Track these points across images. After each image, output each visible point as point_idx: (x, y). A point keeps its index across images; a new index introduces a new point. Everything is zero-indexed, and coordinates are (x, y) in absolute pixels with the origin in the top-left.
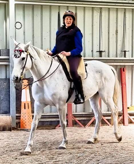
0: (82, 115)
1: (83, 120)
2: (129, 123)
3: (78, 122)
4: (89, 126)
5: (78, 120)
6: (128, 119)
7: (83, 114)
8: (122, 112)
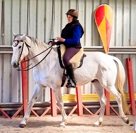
0: (8, 106)
1: (9, 111)
2: (58, 114)
3: (4, 112)
4: (15, 117)
5: (4, 111)
6: (57, 110)
7: (10, 105)
8: (50, 102)
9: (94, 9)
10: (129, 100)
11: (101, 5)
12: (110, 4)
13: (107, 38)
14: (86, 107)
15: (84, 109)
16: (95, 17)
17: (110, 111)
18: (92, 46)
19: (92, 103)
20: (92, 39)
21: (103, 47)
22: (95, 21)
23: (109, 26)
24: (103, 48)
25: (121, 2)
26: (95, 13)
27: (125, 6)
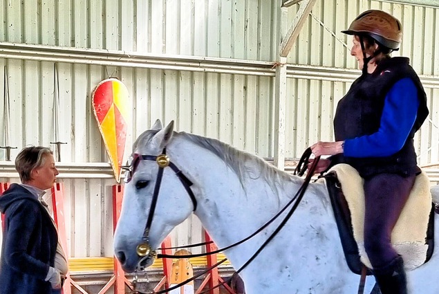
9: (92, 88)
10: (162, 269)
11: (105, 81)
12: (123, 79)
13: (118, 147)
14: (77, 284)
15: (73, 287)
16: (93, 104)
17: (125, 289)
18: (89, 161)
19: (88, 276)
20: (88, 148)
21: (111, 164)
22: (93, 113)
23: (122, 122)
24: (111, 168)
25: (146, 75)
26: (93, 96)
27: (153, 82)
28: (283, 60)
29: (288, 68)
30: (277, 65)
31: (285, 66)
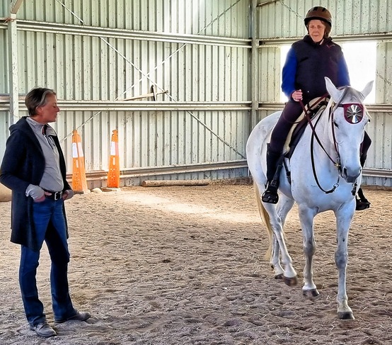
28: (13, 16)
29: (18, 23)
30: (9, 20)
31: (15, 21)
